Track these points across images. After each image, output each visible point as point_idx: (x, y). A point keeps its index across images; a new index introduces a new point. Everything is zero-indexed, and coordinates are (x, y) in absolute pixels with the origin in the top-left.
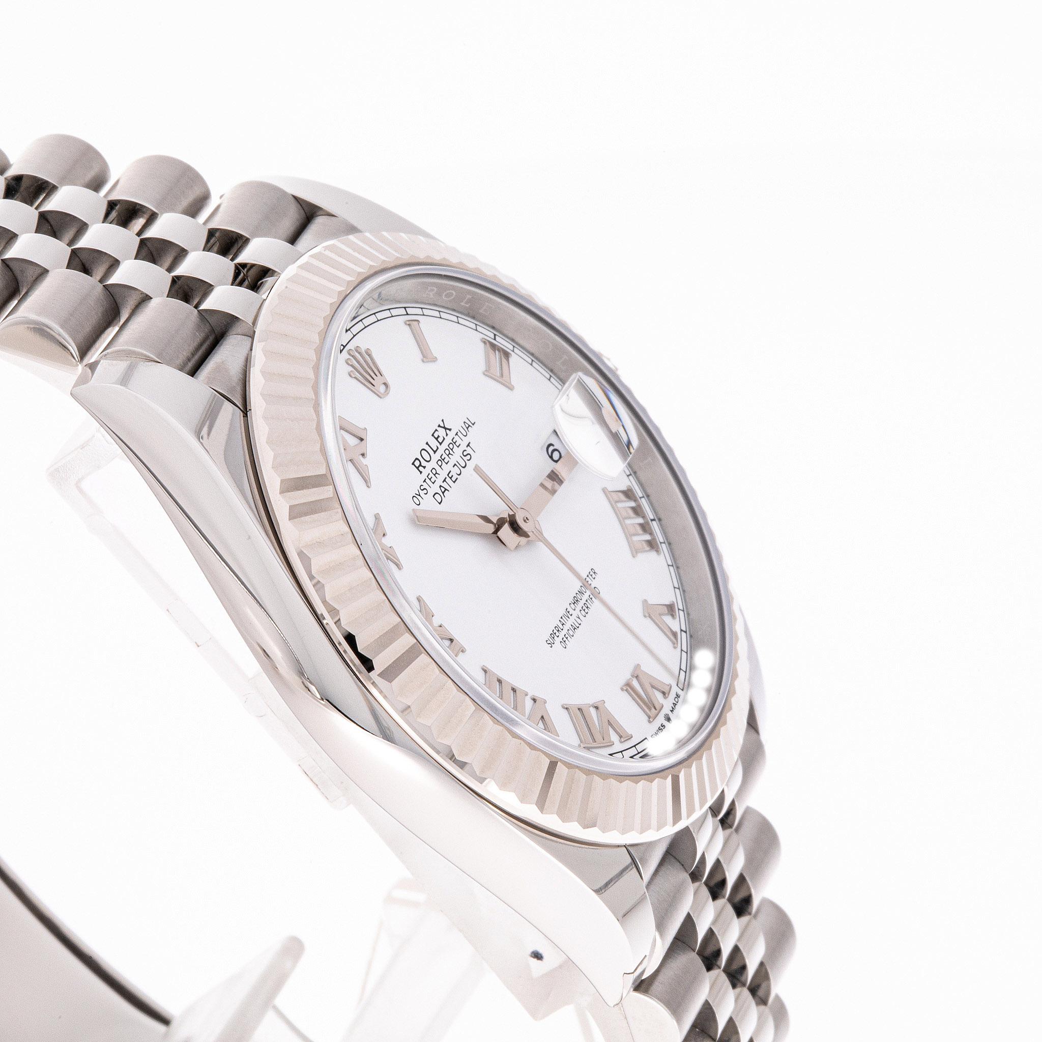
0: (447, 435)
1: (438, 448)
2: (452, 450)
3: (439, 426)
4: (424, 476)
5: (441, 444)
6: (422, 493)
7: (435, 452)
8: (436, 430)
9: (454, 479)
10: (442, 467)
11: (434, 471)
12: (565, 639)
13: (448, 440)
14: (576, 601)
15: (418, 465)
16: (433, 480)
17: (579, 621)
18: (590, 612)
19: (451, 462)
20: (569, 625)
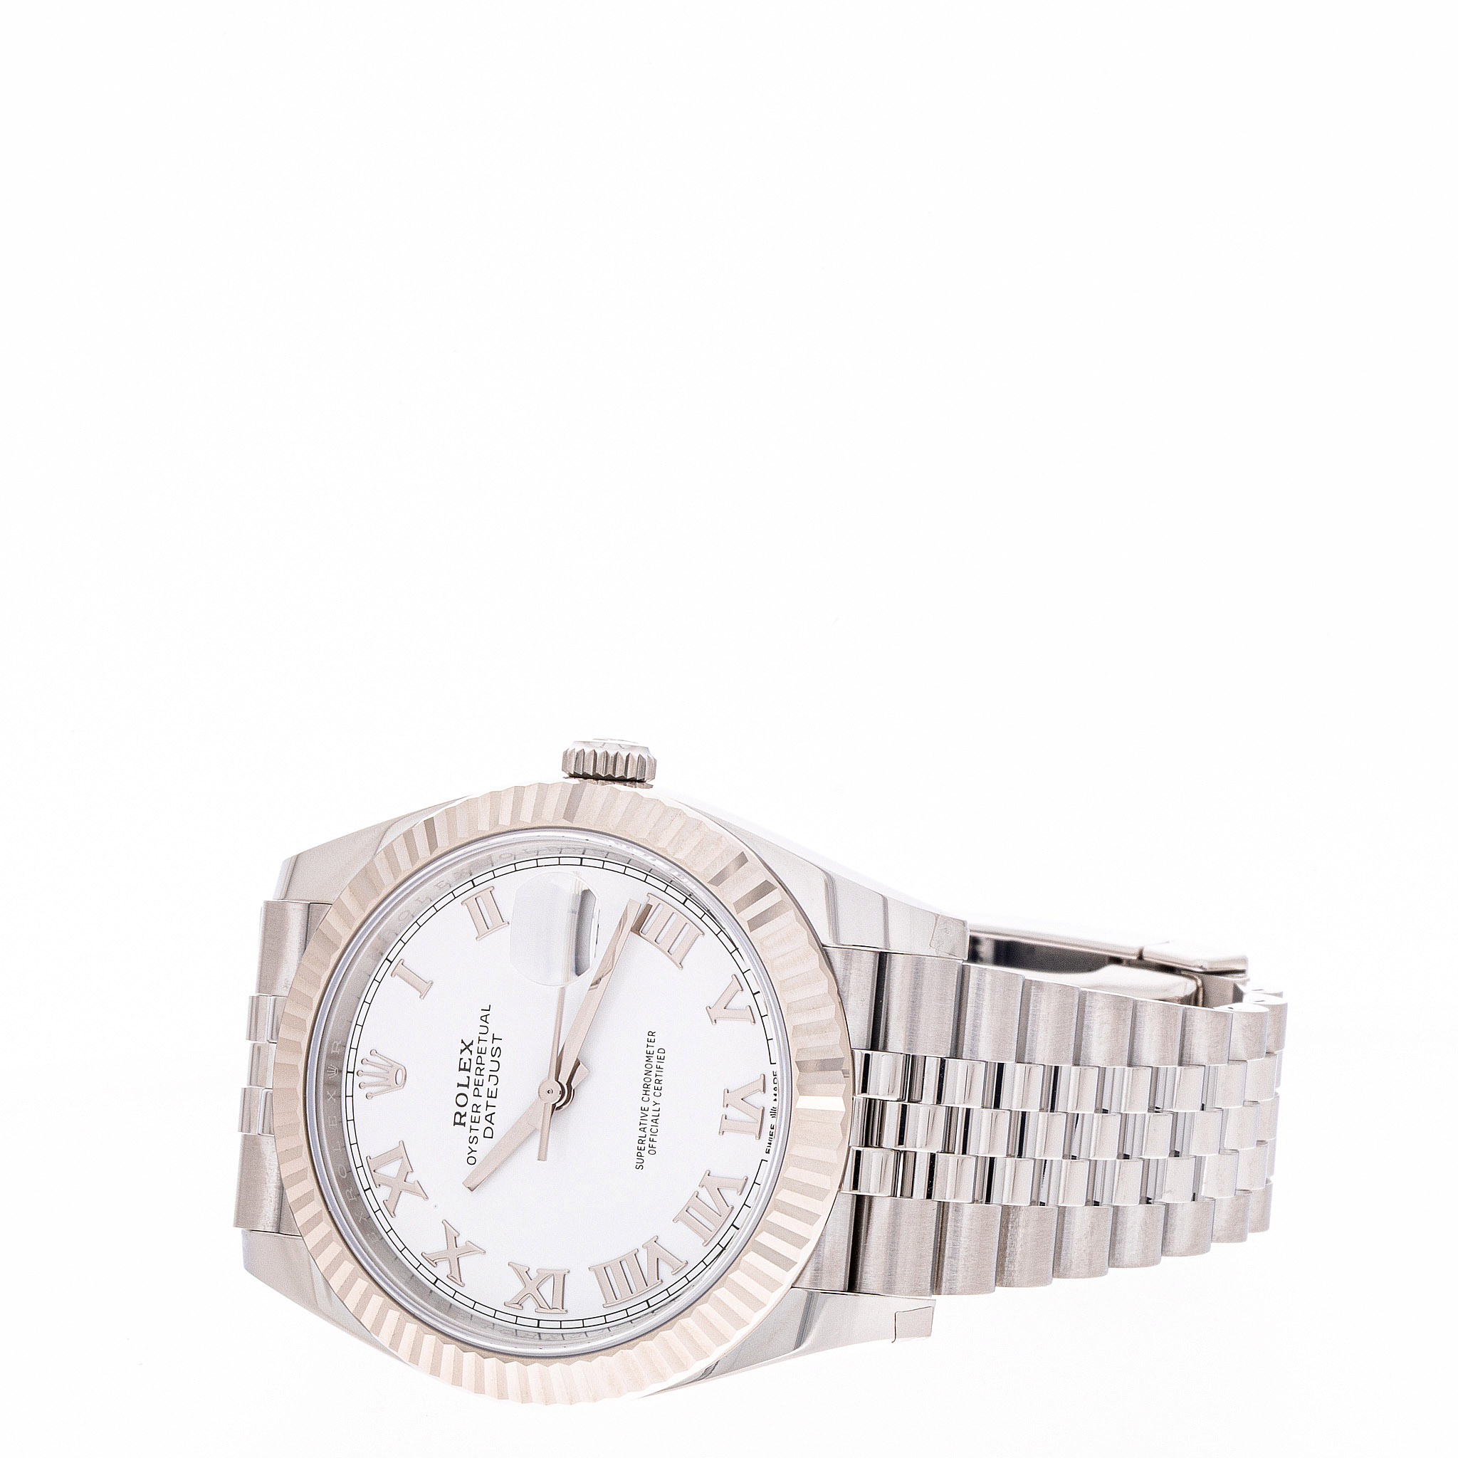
0: (471, 1052)
1: (468, 1077)
2: (481, 1064)
3: (462, 1051)
4: (468, 1124)
5: (469, 1070)
6: (473, 1146)
7: (467, 1086)
8: (461, 1059)
9: (494, 1095)
10: (480, 1094)
11: (475, 1109)
12: (651, 1143)
13: (475, 1055)
14: (646, 1087)
15: (459, 1120)
16: (477, 1119)
17: (656, 1107)
18: (663, 1084)
19: (486, 1078)
20: (649, 1124)
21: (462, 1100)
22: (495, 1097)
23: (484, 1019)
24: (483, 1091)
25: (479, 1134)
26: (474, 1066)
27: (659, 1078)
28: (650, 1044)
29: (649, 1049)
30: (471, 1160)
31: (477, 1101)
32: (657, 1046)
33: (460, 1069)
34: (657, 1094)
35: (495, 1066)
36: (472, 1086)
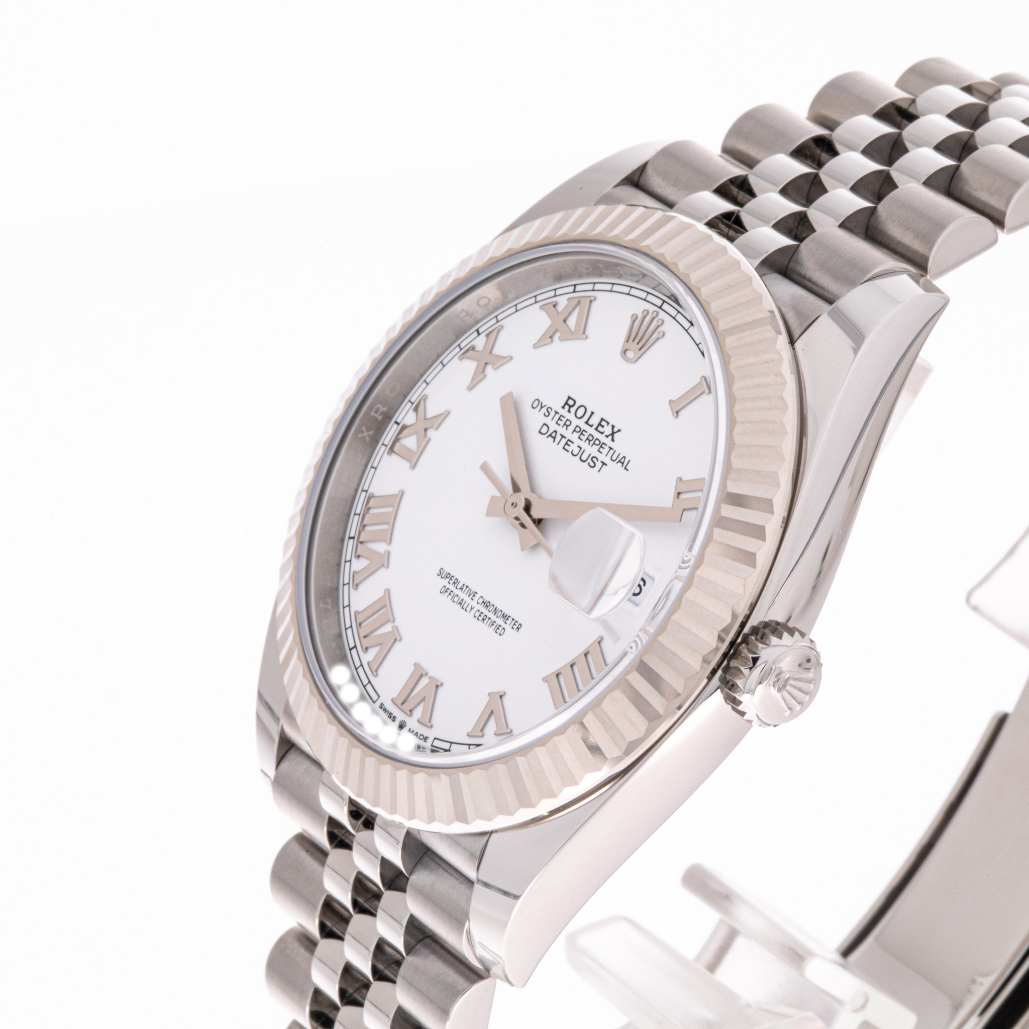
0: (607, 436)
1: (591, 426)
2: (594, 443)
3: (613, 427)
4: (562, 412)
5: (596, 429)
6: (544, 410)
7: (587, 423)
8: (608, 423)
9: (567, 447)
10: (575, 432)
11: (568, 423)
12: (449, 591)
13: (602, 438)
14: (486, 604)
15: (570, 403)
16: (559, 422)
17: (469, 609)
18: (480, 623)
19: (582, 444)
20: (463, 595)
21: (581, 412)
22: (564, 448)
23: (623, 462)
24: (574, 437)
25: (548, 421)
26: (596, 435)
27: (486, 621)
28: (514, 622)
29: (510, 619)
30: (536, 403)
31: (571, 428)
32: (508, 627)
33: (602, 419)
34: (477, 614)
35: (584, 458)
36: (585, 427)
